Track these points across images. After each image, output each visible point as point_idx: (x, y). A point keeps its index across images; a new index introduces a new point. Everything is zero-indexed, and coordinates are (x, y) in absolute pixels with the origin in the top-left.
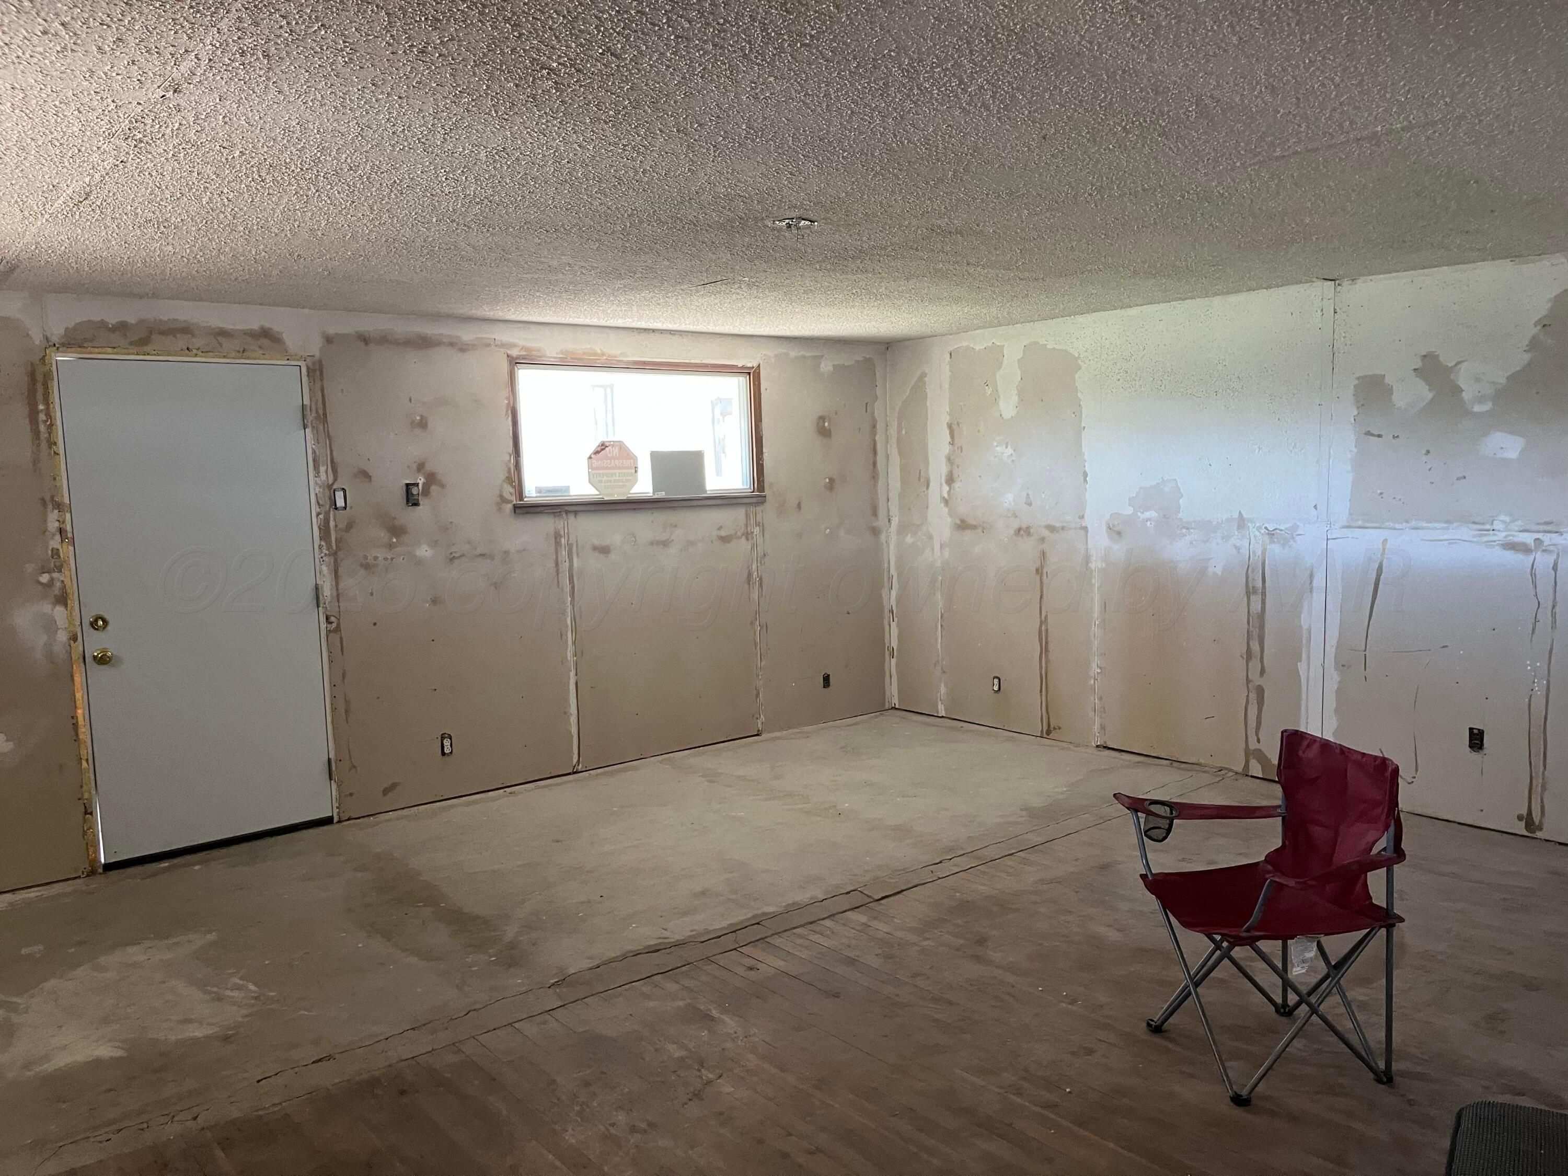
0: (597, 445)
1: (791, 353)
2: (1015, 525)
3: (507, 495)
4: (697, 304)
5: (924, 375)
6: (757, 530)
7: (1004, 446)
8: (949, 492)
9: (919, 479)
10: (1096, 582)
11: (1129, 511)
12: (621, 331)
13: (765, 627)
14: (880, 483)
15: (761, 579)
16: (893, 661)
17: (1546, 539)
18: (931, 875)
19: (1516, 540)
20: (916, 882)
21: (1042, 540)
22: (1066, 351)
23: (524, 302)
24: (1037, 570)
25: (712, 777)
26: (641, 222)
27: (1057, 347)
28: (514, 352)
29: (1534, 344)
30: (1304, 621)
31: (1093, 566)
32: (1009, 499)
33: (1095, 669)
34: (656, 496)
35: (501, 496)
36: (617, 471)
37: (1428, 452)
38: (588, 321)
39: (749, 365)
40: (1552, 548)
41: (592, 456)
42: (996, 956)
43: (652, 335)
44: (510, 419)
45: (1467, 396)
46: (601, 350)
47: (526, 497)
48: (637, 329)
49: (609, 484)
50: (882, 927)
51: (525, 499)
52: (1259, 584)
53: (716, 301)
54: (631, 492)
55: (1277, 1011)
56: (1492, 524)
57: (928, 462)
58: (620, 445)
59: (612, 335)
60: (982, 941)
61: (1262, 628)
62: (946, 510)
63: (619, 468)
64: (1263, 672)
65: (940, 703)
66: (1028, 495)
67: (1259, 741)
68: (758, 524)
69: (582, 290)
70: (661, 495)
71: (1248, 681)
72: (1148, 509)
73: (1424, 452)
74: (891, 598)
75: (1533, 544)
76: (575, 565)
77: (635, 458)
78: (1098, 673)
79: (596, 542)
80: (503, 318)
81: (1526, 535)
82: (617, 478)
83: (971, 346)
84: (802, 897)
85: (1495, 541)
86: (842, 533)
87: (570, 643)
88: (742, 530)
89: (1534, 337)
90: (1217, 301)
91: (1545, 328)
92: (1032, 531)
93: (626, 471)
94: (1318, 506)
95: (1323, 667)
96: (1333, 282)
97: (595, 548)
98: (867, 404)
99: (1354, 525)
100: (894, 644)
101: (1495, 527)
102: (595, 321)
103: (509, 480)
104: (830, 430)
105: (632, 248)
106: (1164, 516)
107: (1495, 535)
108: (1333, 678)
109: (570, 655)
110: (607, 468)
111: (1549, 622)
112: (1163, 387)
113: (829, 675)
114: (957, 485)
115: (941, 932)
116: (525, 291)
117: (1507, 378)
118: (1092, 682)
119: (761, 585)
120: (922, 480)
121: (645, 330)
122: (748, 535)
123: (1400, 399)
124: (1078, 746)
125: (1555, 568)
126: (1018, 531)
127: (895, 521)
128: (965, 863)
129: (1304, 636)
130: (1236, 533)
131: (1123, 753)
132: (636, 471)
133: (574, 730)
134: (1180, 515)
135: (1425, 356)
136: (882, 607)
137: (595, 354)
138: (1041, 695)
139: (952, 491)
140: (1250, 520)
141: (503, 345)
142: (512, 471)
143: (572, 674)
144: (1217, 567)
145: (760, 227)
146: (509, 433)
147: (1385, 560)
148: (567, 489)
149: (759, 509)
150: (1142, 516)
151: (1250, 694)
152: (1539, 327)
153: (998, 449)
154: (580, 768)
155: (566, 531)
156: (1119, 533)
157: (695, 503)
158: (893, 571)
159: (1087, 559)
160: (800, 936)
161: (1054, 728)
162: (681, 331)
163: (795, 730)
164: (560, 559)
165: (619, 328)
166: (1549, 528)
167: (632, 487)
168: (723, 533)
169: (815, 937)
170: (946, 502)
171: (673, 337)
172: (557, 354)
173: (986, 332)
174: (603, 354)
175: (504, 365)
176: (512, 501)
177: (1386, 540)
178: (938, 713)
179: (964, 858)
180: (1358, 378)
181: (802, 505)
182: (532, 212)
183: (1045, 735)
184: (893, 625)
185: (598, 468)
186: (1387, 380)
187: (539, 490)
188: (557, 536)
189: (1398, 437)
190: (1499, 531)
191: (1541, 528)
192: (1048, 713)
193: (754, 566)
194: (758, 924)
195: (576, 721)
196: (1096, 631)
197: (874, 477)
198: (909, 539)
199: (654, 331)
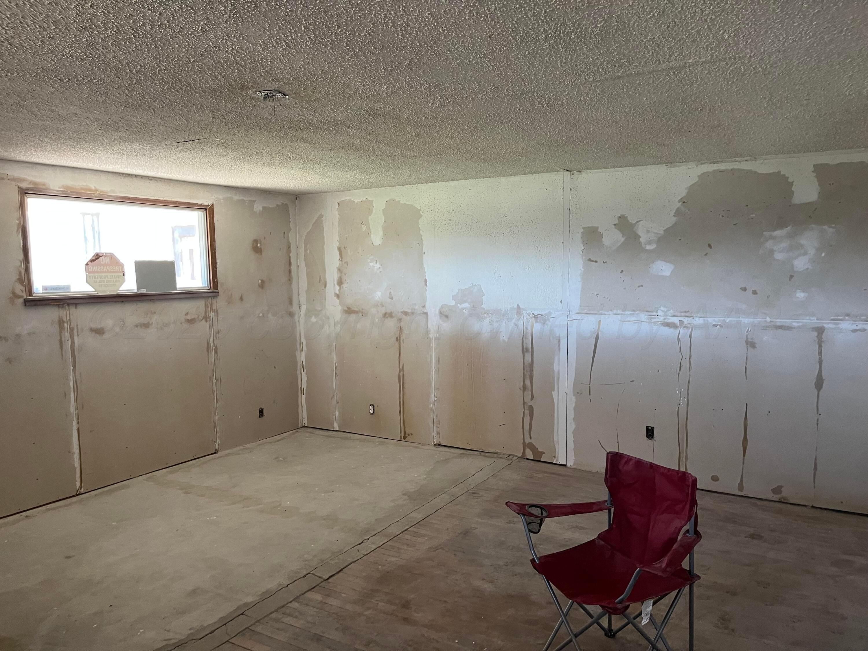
0: (93, 255)
1: (234, 197)
2: (383, 310)
3: (18, 292)
4: (175, 158)
5: (321, 216)
6: (212, 315)
7: (375, 262)
8: (339, 290)
9: (320, 282)
10: (433, 345)
11: (453, 303)
12: (110, 174)
13: (219, 381)
14: (294, 285)
15: (216, 348)
16: (304, 397)
17: (686, 320)
18: (358, 553)
19: (670, 321)
20: (350, 560)
21: (400, 320)
22: (412, 206)
23: (34, 146)
24: (397, 339)
25: (187, 489)
26: (146, 79)
27: (407, 203)
28: (24, 185)
29: (678, 213)
30: (556, 368)
31: (431, 336)
32: (378, 295)
33: (433, 398)
34: (139, 293)
35: (14, 293)
36: (109, 275)
37: (622, 271)
38: (84, 166)
39: (206, 204)
40: (689, 326)
41: (89, 263)
42: (417, 616)
43: (135, 179)
44: (20, 234)
45: (642, 240)
46: (95, 187)
47: (34, 293)
48: (123, 174)
49: (102, 284)
50: (333, 602)
51: (34, 295)
52: (530, 347)
53: (190, 156)
54: (120, 289)
55: (606, 635)
56: (657, 312)
57: (325, 271)
58: (111, 256)
59: (103, 177)
60: (406, 605)
61: (531, 371)
62: (338, 301)
63: (111, 272)
64: (532, 398)
65: (335, 422)
66: (390, 292)
67: (531, 438)
68: (213, 311)
69: (84, 139)
70: (144, 291)
71: (524, 403)
72: (465, 302)
73: (620, 271)
74: (302, 357)
75: (678, 323)
76: (76, 341)
77: (122, 265)
78: (435, 400)
79: (93, 326)
80: (15, 159)
81: (675, 318)
82: (109, 279)
83: (352, 199)
84: (271, 584)
85: (658, 322)
86: (270, 315)
87: (72, 400)
88: (203, 315)
89: (678, 208)
90: (503, 180)
91: (684, 203)
92: (393, 315)
93: (117, 274)
94: (562, 301)
95: (567, 394)
96: (569, 173)
97: (92, 330)
98: (284, 233)
99: (582, 312)
100: (304, 386)
101: (659, 314)
102: (91, 166)
103: (20, 281)
104: (261, 249)
105: (133, 104)
106: (473, 306)
107: (658, 318)
108: (573, 400)
109: (72, 409)
110: (101, 272)
111: (688, 366)
112: (472, 230)
113: (263, 409)
114: (345, 286)
115: (377, 601)
116: (36, 136)
117: (664, 231)
118: (432, 405)
119: (216, 352)
120: (321, 282)
121: (129, 175)
122: (206, 318)
123: (607, 241)
124: (423, 445)
125: (690, 336)
126: (385, 315)
127: (304, 308)
128: (379, 541)
129: (556, 376)
130: (516, 316)
131: (450, 448)
132: (124, 275)
133: (77, 464)
134: (483, 306)
135: (620, 217)
136: (296, 362)
137: (90, 190)
138: (400, 415)
139: (341, 290)
140: (523, 309)
141: (14, 179)
142: (23, 275)
143: (75, 423)
144: (504, 337)
145: (243, 96)
146: (20, 245)
147: (600, 332)
148: (68, 287)
149: (214, 301)
150: (460, 306)
151: (525, 410)
152: (681, 203)
153: (371, 264)
154: (82, 490)
155: (68, 318)
156: (447, 317)
157: (168, 297)
158: (303, 339)
159: (427, 332)
160: (277, 621)
161: (409, 435)
162: (157, 178)
163: (242, 447)
164: (63, 339)
165: (109, 172)
166: (687, 314)
167: (121, 285)
168: (189, 317)
169: (287, 620)
170: (338, 296)
171: (151, 182)
172: (59, 188)
173: (361, 191)
174: (96, 190)
175: (16, 196)
176: (22, 297)
177: (600, 321)
178: (334, 428)
179: (377, 537)
180: (583, 228)
181: (244, 298)
182: (49, 60)
183: (402, 439)
184: (303, 374)
185: (93, 272)
186: (600, 230)
187: (45, 288)
188: (61, 322)
189: (606, 262)
190: (660, 316)
191: (683, 314)
192: (404, 425)
193: (211, 340)
194: (242, 614)
195: (78, 457)
196: (433, 375)
197: (290, 280)
198: (314, 319)
199: (136, 176)
